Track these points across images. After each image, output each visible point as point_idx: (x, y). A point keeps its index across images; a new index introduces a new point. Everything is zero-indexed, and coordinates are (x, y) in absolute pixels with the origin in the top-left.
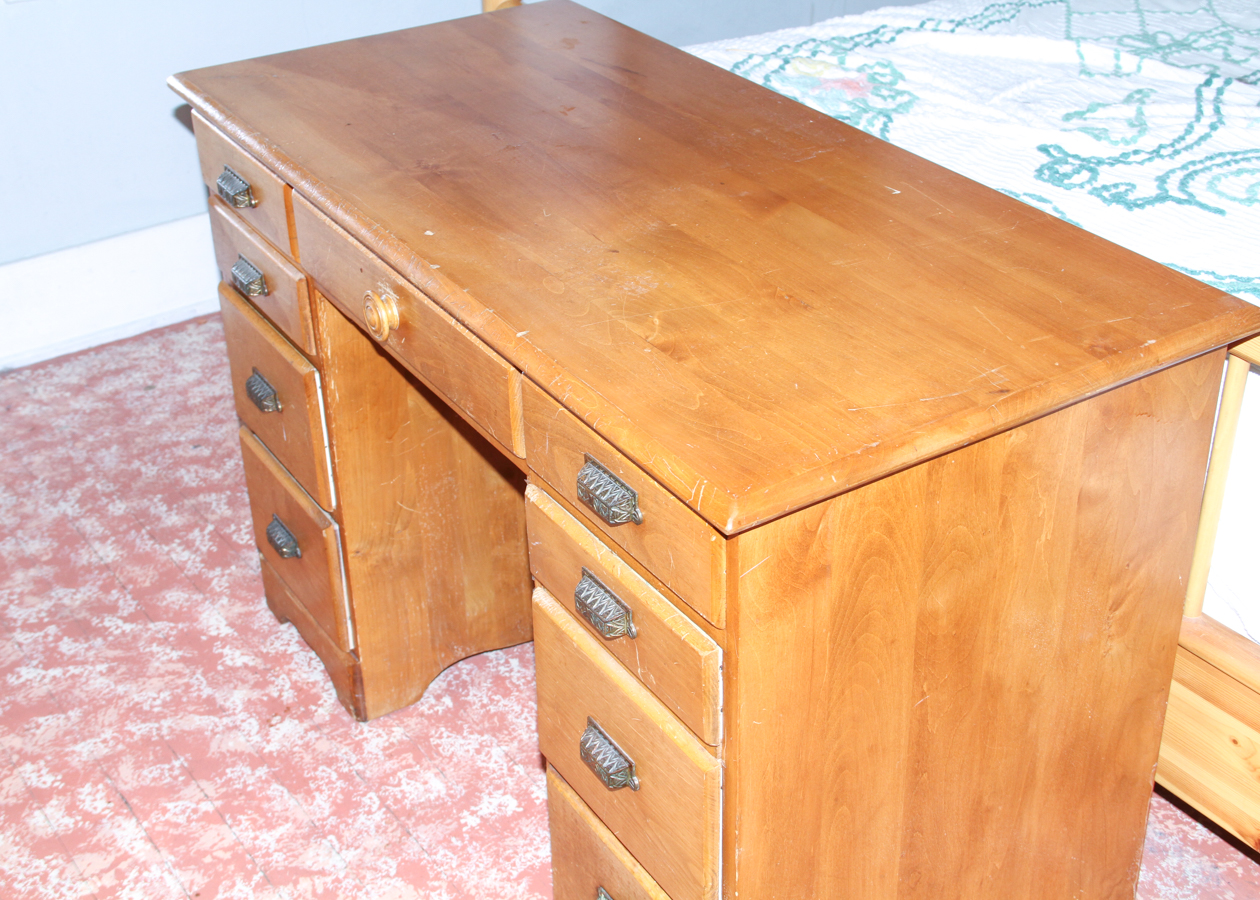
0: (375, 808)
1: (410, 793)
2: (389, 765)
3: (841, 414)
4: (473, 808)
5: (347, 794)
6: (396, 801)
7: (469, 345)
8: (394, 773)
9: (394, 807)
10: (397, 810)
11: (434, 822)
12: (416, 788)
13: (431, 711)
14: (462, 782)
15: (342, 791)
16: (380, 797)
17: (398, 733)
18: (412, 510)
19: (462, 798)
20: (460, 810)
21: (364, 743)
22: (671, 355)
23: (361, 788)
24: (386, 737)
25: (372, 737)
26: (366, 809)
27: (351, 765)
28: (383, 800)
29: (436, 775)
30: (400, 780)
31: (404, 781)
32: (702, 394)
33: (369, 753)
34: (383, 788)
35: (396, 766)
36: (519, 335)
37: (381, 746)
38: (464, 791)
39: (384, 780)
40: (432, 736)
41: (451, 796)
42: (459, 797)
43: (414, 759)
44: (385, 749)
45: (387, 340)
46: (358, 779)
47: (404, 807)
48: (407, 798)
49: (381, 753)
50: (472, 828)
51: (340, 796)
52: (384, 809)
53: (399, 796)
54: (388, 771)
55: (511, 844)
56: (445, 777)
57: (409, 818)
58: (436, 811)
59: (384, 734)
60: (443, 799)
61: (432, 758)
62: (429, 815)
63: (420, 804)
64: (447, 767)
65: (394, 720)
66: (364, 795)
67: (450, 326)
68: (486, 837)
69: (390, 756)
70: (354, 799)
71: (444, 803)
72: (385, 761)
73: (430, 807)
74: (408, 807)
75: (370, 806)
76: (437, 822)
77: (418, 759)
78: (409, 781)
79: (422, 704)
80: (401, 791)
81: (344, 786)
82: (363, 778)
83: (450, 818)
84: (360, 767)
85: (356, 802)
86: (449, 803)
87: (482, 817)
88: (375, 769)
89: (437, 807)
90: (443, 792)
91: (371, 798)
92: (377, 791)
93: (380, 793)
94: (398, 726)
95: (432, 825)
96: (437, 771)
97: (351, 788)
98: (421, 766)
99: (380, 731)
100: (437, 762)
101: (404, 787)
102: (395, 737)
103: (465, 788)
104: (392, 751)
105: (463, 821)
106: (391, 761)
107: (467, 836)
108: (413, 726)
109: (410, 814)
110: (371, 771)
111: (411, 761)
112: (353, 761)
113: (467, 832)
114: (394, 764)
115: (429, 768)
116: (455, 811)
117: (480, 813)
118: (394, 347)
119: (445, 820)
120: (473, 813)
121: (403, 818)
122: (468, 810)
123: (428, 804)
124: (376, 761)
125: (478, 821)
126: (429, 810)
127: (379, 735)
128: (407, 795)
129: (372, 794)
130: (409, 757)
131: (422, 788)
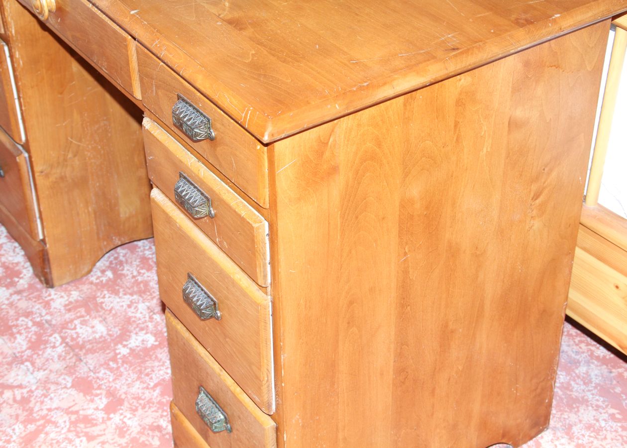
0: (58, 344)
1: (83, 334)
2: (68, 316)
3: (345, 65)
4: (125, 343)
5: (39, 336)
6: (73, 339)
7: (102, 21)
8: (72, 321)
9: (71, 343)
10: (73, 345)
11: (98, 352)
12: (87, 331)
13: (98, 281)
14: (118, 326)
15: (36, 333)
16: (62, 337)
17: (75, 295)
18: (79, 144)
19: (117, 337)
20: (116, 344)
21: (52, 303)
22: (235, 27)
23: (49, 331)
24: (66, 298)
25: (57, 298)
26: (52, 345)
27: (42, 316)
28: (63, 339)
29: (101, 322)
30: (76, 325)
31: (78, 326)
32: (254, 52)
33: (55, 308)
34: (64, 331)
35: (73, 316)
36: (132, 12)
37: (63, 303)
38: (119, 332)
39: (64, 326)
40: (98, 297)
41: (110, 335)
42: (115, 336)
43: (86, 311)
44: (66, 306)
45: (48, 19)
46: (47, 325)
47: (78, 343)
48: (80, 337)
49: (63, 308)
50: (124, 356)
51: (34, 337)
52: (64, 345)
53: (75, 336)
54: (68, 320)
55: (150, 365)
56: (107, 323)
57: (81, 349)
58: (100, 345)
59: (65, 296)
60: (105, 337)
61: (98, 311)
62: (95, 348)
63: (89, 341)
64: (108, 317)
65: (73, 286)
66: (51, 335)
67: (88, 8)
68: (133, 361)
69: (69, 310)
70: (44, 339)
71: (105, 340)
72: (65, 313)
73: (96, 342)
74: (81, 343)
75: (55, 343)
76: (100, 352)
77: (88, 312)
78: (82, 326)
79: (92, 276)
80: (76, 333)
81: (36, 330)
82: (50, 325)
83: (109, 349)
84: (48, 317)
85: (45, 340)
86: (109, 340)
87: (131, 349)
88: (59, 319)
89: (100, 342)
90: (105, 333)
91: (55, 338)
92: (60, 333)
93: (62, 334)
94: (75, 290)
95: (97, 354)
96: (101, 319)
97: (42, 331)
98: (90, 316)
99: (63, 294)
100: (101, 314)
101: (78, 330)
102: (73, 298)
103: (120, 330)
104: (70, 307)
105: (117, 351)
106: (70, 314)
107: (120, 361)
108: (85, 291)
109: (82, 347)
110: (56, 320)
111: (83, 313)
112: (43, 314)
113: (120, 358)
114: (71, 315)
115: (95, 318)
116: (112, 345)
117: (130, 346)
118: (53, 24)
119: (105, 351)
120: (125, 346)
121: (77, 350)
122: (122, 344)
123: (94, 341)
124: (59, 314)
125: (128, 351)
126: (95, 344)
127: (62, 297)
128: (80, 335)
129: (56, 335)
130: (83, 311)
131: (90, 330)
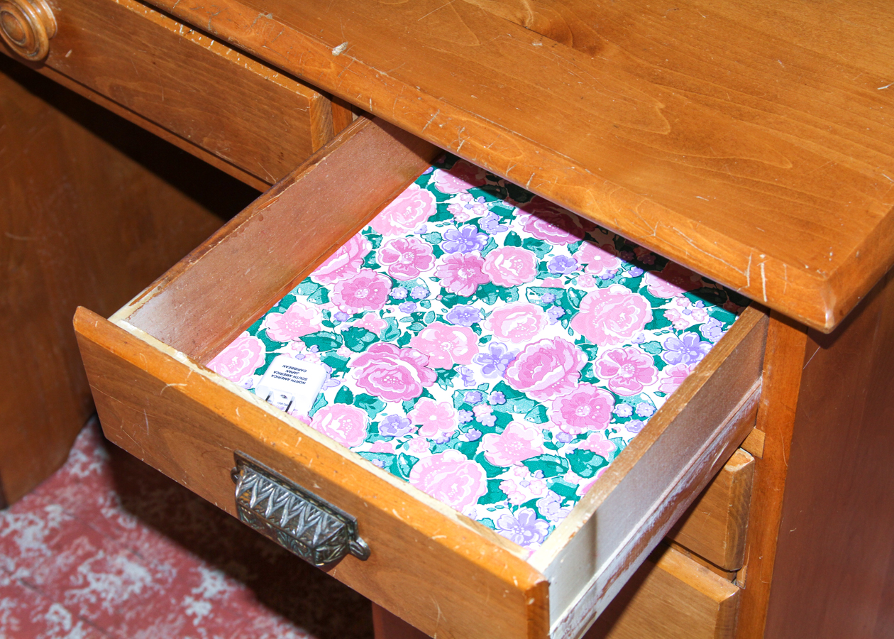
0: (67, 624)
1: (106, 591)
2: (62, 561)
4: (195, 591)
5: (23, 616)
6: (93, 608)
8: (73, 569)
9: (93, 617)
10: (97, 620)
11: (153, 623)
12: (111, 583)
13: (87, 473)
14: (166, 558)
15: (14, 613)
16: (68, 608)
17: (55, 512)
19: (175, 581)
20: (180, 598)
21: (16, 539)
22: (575, 46)
23: (38, 601)
24: (41, 524)
25: (24, 527)
26: (57, 629)
27: (10, 574)
28: (74, 610)
29: (130, 557)
30: (85, 577)
31: (91, 577)
32: (662, 106)
33: (29, 550)
34: (68, 593)
35: (72, 559)
36: (337, 50)
37: (40, 536)
38: (174, 571)
39: (62, 585)
40: (102, 507)
41: (161, 582)
42: (170, 580)
43: (92, 542)
44: (47, 539)
45: (46, 57)
46: (28, 591)
47: (105, 612)
48: (104, 599)
49: (44, 547)
50: (205, 618)
51: (14, 621)
52: (80, 624)
53: (93, 599)
54: (65, 569)
55: (262, 626)
56: (142, 556)
57: (118, 626)
58: (150, 607)
59: (37, 519)
60: (151, 588)
61: (115, 537)
62: (143, 615)
63: (125, 603)
64: (138, 543)
65: (43, 496)
66: (46, 610)
68: (227, 625)
69: (58, 548)
70: (35, 620)
71: (155, 595)
72: (54, 556)
73: (140, 603)
74: (111, 611)
75: (60, 624)
76: (157, 621)
77: (97, 542)
78: (98, 576)
79: (71, 466)
80: (94, 592)
81: (13, 605)
82: (35, 587)
83: (172, 611)
84: (24, 573)
85: (38, 623)
86: (162, 593)
87: (211, 600)
88: (46, 571)
89: (147, 602)
90: (148, 579)
91: (56, 613)
92: (61, 600)
93: (67, 602)
94: (51, 502)
95: (152, 628)
96: (127, 552)
97: (24, 606)
98: (105, 550)
99: (31, 516)
100: (123, 540)
101: (94, 585)
102: (53, 519)
103: (174, 565)
104: (58, 540)
105: (189, 612)
106: (64, 554)
107: (202, 631)
108: (72, 499)
109: (117, 620)
110: (42, 575)
111: (89, 547)
112: (11, 567)
113: (200, 625)
114: (67, 557)
115: (115, 552)
116: (173, 601)
117: (207, 595)
119: (165, 617)
120: (198, 597)
121: (111, 629)
122: (190, 594)
123: (135, 601)
124: (41, 560)
125: (208, 606)
126: (139, 608)
127: (31, 523)
128: (103, 595)
129: (56, 607)
130: (84, 543)
131: (118, 581)
